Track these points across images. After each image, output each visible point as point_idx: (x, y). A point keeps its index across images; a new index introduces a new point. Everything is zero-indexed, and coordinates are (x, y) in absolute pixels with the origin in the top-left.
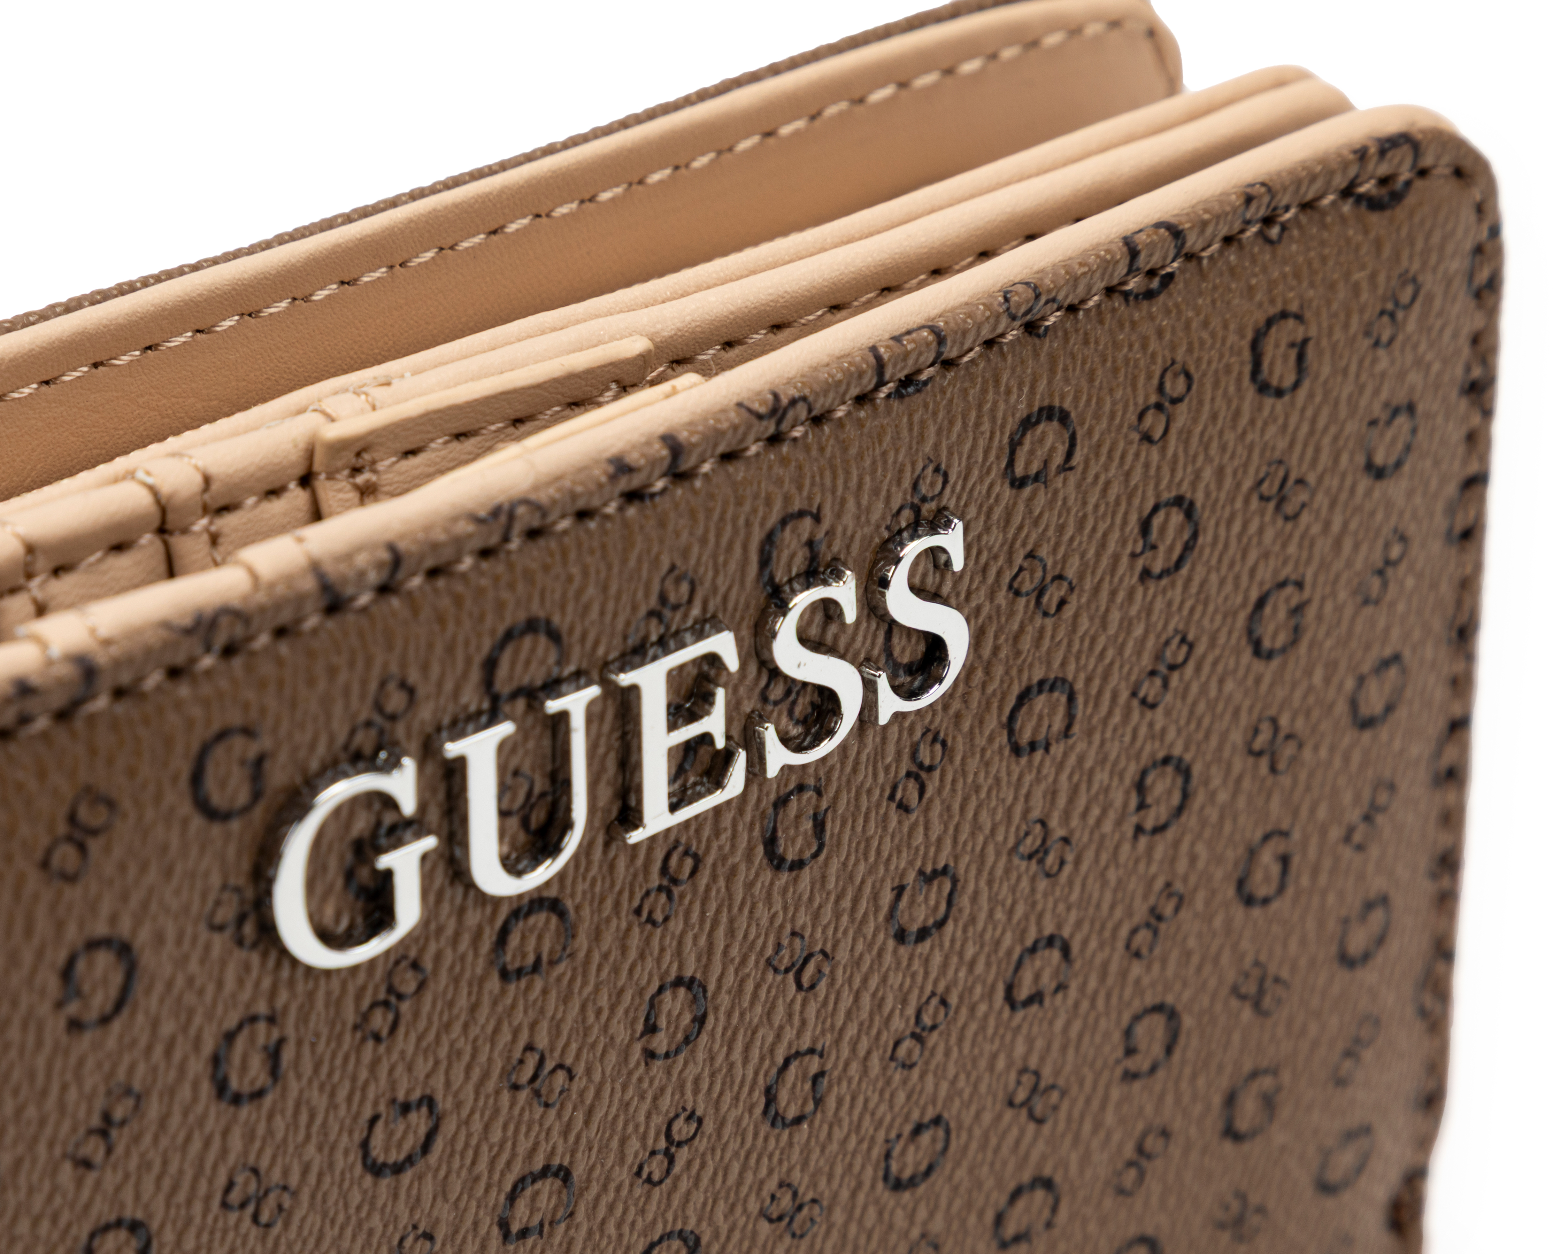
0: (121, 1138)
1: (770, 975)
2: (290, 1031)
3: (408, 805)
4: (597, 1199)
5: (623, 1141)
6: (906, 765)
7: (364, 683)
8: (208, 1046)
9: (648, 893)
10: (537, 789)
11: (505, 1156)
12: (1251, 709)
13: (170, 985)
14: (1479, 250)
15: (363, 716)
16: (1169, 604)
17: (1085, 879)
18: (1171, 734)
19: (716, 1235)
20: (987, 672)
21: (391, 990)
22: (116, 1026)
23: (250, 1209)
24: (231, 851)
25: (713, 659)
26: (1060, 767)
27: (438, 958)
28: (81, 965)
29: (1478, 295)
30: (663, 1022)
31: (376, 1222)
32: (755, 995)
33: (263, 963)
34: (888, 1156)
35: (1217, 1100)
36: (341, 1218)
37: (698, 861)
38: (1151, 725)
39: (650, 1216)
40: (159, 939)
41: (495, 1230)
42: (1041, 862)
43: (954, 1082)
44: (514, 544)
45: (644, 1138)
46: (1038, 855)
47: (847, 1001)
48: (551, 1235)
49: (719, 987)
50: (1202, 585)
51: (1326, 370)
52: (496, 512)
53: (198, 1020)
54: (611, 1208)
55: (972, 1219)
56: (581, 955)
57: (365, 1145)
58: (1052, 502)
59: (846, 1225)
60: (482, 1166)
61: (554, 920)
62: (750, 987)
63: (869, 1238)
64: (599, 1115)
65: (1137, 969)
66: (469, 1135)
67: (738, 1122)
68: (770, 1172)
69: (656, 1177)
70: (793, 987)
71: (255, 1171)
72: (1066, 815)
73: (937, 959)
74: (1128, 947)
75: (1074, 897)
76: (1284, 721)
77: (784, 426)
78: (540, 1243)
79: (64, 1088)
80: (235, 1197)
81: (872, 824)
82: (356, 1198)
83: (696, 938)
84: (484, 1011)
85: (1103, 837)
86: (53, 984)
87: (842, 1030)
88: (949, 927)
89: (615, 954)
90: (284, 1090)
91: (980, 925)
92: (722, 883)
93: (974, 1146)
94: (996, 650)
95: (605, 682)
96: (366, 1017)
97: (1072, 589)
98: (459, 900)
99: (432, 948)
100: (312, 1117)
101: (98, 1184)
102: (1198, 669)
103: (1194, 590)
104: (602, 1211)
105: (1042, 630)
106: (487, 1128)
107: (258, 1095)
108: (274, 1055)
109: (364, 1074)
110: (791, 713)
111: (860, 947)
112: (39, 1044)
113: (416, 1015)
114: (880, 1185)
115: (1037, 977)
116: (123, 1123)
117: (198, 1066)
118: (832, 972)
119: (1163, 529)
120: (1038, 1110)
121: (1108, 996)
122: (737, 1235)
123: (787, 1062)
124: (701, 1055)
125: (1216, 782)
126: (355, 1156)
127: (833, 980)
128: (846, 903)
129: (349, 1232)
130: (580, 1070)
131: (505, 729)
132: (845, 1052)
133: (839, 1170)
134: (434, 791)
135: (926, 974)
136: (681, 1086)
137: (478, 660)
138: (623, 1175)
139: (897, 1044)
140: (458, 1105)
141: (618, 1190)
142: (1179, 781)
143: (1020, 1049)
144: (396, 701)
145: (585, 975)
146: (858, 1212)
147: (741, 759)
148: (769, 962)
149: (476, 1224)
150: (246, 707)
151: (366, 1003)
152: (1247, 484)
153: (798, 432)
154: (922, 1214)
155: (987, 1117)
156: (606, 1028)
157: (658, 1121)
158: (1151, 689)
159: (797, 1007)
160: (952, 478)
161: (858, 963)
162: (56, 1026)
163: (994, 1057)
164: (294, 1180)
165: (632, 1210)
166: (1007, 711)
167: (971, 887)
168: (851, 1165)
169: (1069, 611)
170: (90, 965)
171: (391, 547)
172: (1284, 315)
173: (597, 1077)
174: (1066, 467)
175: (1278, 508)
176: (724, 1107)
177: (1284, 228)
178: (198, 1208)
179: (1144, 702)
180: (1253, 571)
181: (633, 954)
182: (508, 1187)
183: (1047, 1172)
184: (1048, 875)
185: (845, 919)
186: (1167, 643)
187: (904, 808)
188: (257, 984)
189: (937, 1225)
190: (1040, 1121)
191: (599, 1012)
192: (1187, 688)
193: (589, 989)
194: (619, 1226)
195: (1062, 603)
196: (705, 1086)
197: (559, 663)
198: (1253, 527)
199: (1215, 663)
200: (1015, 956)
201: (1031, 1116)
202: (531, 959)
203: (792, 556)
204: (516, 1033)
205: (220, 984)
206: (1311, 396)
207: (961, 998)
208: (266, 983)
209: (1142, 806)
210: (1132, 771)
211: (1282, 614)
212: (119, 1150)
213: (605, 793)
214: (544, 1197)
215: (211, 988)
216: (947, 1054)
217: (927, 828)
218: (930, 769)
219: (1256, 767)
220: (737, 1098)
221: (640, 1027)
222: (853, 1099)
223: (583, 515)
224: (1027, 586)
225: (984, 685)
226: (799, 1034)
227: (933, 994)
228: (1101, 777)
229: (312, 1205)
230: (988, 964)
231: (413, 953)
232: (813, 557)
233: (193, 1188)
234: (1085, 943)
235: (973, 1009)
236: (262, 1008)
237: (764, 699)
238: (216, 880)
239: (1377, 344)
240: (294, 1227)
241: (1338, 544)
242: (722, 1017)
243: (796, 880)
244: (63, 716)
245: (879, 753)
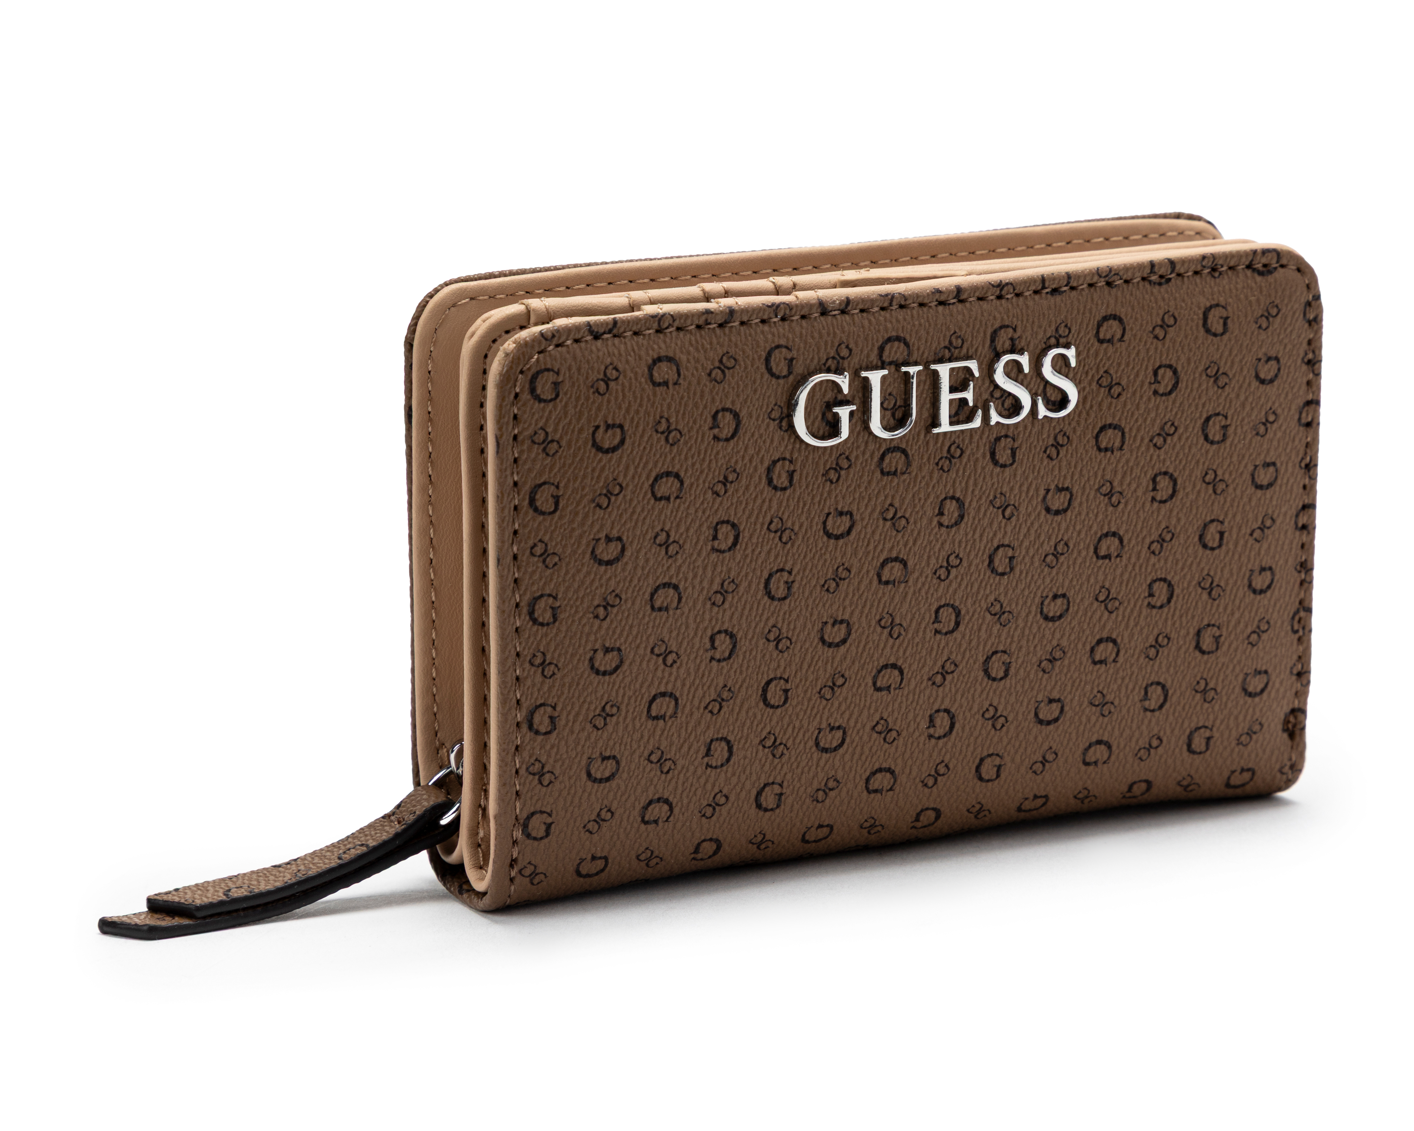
0: (731, 488)
1: (991, 508)
2: (798, 468)
3: (846, 390)
4: (918, 579)
5: (929, 557)
6: (1051, 441)
7: (832, 342)
8: (766, 464)
9: (941, 458)
10: (898, 404)
11: (880, 547)
12: (1204, 463)
13: (753, 435)
14: (1309, 304)
15: (832, 355)
16: (1166, 408)
17: (1129, 512)
18: (1168, 463)
19: (968, 612)
20: (1088, 414)
21: (837, 464)
22: (732, 443)
23: (779, 534)
24: (780, 390)
25: (968, 370)
26: (1119, 461)
27: (857, 457)
28: (720, 415)
29: (1310, 322)
30: (946, 512)
31: (828, 556)
32: (985, 514)
33: (789, 440)
34: (1042, 604)
35: (1192, 631)
36: (814, 550)
37: (962, 452)
38: (1159, 456)
39: (940, 594)
40: (750, 416)
41: (875, 577)
42: (1110, 498)
43: (1071, 581)
44: (894, 308)
45: (937, 559)
46: (1109, 495)
47: (1024, 530)
48: (899, 587)
49: (970, 505)
50: (1181, 404)
51: (1236, 332)
52: (887, 295)
53: (763, 452)
54: (923, 584)
55: (1080, 646)
56: (914, 474)
57: (824, 523)
58: (1116, 352)
59: (1024, 628)
60: (871, 547)
61: (903, 457)
62: (983, 510)
63: (1034, 637)
64: (919, 543)
65: (1153, 559)
66: (866, 533)
67: (977, 566)
68: (991, 592)
69: (943, 577)
70: (1001, 516)
71: (781, 519)
72: (1121, 483)
73: (1064, 525)
74: (1149, 548)
75: (1125, 518)
76: (1220, 473)
77: (1003, 292)
78: (894, 590)
79: (710, 461)
80: (773, 527)
81: (1036, 460)
82: (820, 545)
83: (961, 482)
84: (874, 485)
85: (1137, 497)
86: (710, 420)
87: (1022, 541)
88: (1069, 513)
89: (927, 478)
90: (794, 490)
91: (1083, 517)
92: (972, 463)
93: (1080, 613)
94: (1091, 407)
95: (926, 366)
96: (827, 472)
97: (1124, 390)
98: (866, 438)
99: (855, 454)
100: (805, 505)
101: (721, 503)
102: (1180, 439)
103: (1177, 405)
104: (919, 585)
105: (1111, 403)
106: (873, 532)
107: (784, 489)
108: (791, 475)
109: (825, 495)
110: (1003, 405)
111: (1030, 509)
112: (702, 440)
113: (847, 477)
114: (1039, 615)
115: (1108, 548)
116: (732, 482)
117: (762, 470)
118: (1018, 515)
119: (1163, 377)
120: (1109, 606)
121: (1141, 567)
122: (976, 616)
123: (998, 547)
124: (962, 532)
125: (1189, 489)
126: (820, 526)
127: (1018, 520)
128: (1025, 488)
129: (817, 557)
130: (912, 521)
131: (885, 372)
132: (1024, 552)
133: (1021, 602)
134: (858, 392)
135: (1059, 530)
136: (954, 542)
137: (877, 345)
138: (929, 571)
139: (1046, 556)
140: (862, 519)
141: (927, 577)
142: (1171, 484)
143: (1101, 577)
144: (845, 353)
145: (915, 482)
146: (1029, 624)
147: (980, 412)
148: (991, 502)
149: (868, 572)
150: (788, 339)
151: (828, 467)
152: (1201, 368)
153: (1009, 296)
154: (1058, 635)
155: (1086, 603)
156: (922, 507)
157: (944, 554)
158: (1159, 441)
159: (1003, 525)
160: (1073, 331)
161: (1029, 515)
162: (709, 435)
163: (1089, 576)
164: (796, 528)
165: (932, 589)
166: (1096, 432)
167: (1079, 500)
168: (1026, 602)
169: (1122, 399)
170: (723, 417)
171: (847, 298)
172: (1217, 305)
173: (919, 526)
174: (1121, 340)
175: (1215, 381)
176: (971, 557)
177: (1220, 274)
178: (758, 526)
179: (1155, 445)
180: (1204, 405)
181: (935, 481)
182: (881, 560)
183: (1114, 636)
184: (1113, 506)
185: (1024, 495)
186: (1166, 423)
187: (1049, 457)
188: (786, 446)
189: (1064, 643)
190: (1111, 612)
191: (920, 500)
192: (1175, 445)
193: (916, 488)
194: (927, 593)
195: (1119, 395)
196: (963, 545)
197: (908, 355)
198: (1204, 387)
199: (1187, 439)
200: (1099, 535)
201: (1106, 608)
202: (893, 469)
203: (1004, 342)
204: (886, 497)
205: (772, 441)
206: (1230, 340)
207: (1074, 546)
208: (790, 447)
209: (1154, 489)
210: (1150, 474)
211: (1217, 427)
212: (730, 493)
213: (926, 414)
214: (896, 569)
215: (768, 441)
216: (1068, 567)
217: (1060, 469)
218: (1062, 446)
219: (1207, 489)
220: (977, 555)
221: (937, 511)
222: (1027, 573)
223: (921, 305)
224: (1105, 384)
225: (1086, 420)
226: (1003, 537)
227: (1062, 540)
228: (1137, 471)
229: (803, 541)
230: (1086, 535)
231: (847, 453)
232: (1013, 345)
233: (757, 517)
234: (1130, 540)
235: (1080, 552)
236: (788, 456)
237: (992, 395)
238: (773, 400)
239: (1260, 327)
240: (795, 548)
241: (1243, 405)
242: (971, 519)
243: (1003, 472)
244: (721, 326)
245: (1040, 433)
